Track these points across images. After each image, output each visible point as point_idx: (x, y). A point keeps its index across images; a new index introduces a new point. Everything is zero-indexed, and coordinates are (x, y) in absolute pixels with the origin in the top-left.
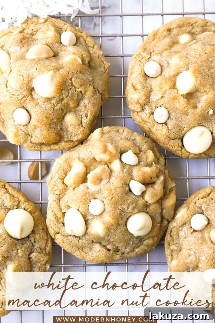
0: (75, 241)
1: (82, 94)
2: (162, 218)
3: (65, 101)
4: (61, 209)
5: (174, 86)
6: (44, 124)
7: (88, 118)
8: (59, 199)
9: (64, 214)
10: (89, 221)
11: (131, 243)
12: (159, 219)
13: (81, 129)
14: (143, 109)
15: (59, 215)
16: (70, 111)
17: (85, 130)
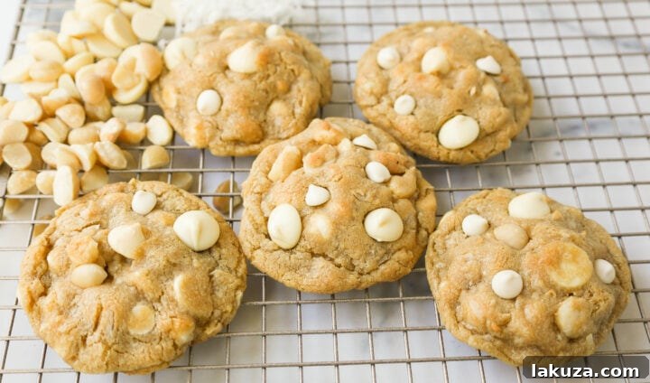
0: (285, 256)
1: (294, 74)
2: (419, 226)
3: (271, 79)
4: (262, 213)
5: (419, 69)
6: (241, 107)
7: (303, 105)
8: (261, 200)
9: (267, 219)
10: (306, 218)
11: (373, 252)
12: (414, 224)
13: (294, 121)
14: (379, 101)
15: (260, 220)
16: (277, 98)
17: (299, 124)
